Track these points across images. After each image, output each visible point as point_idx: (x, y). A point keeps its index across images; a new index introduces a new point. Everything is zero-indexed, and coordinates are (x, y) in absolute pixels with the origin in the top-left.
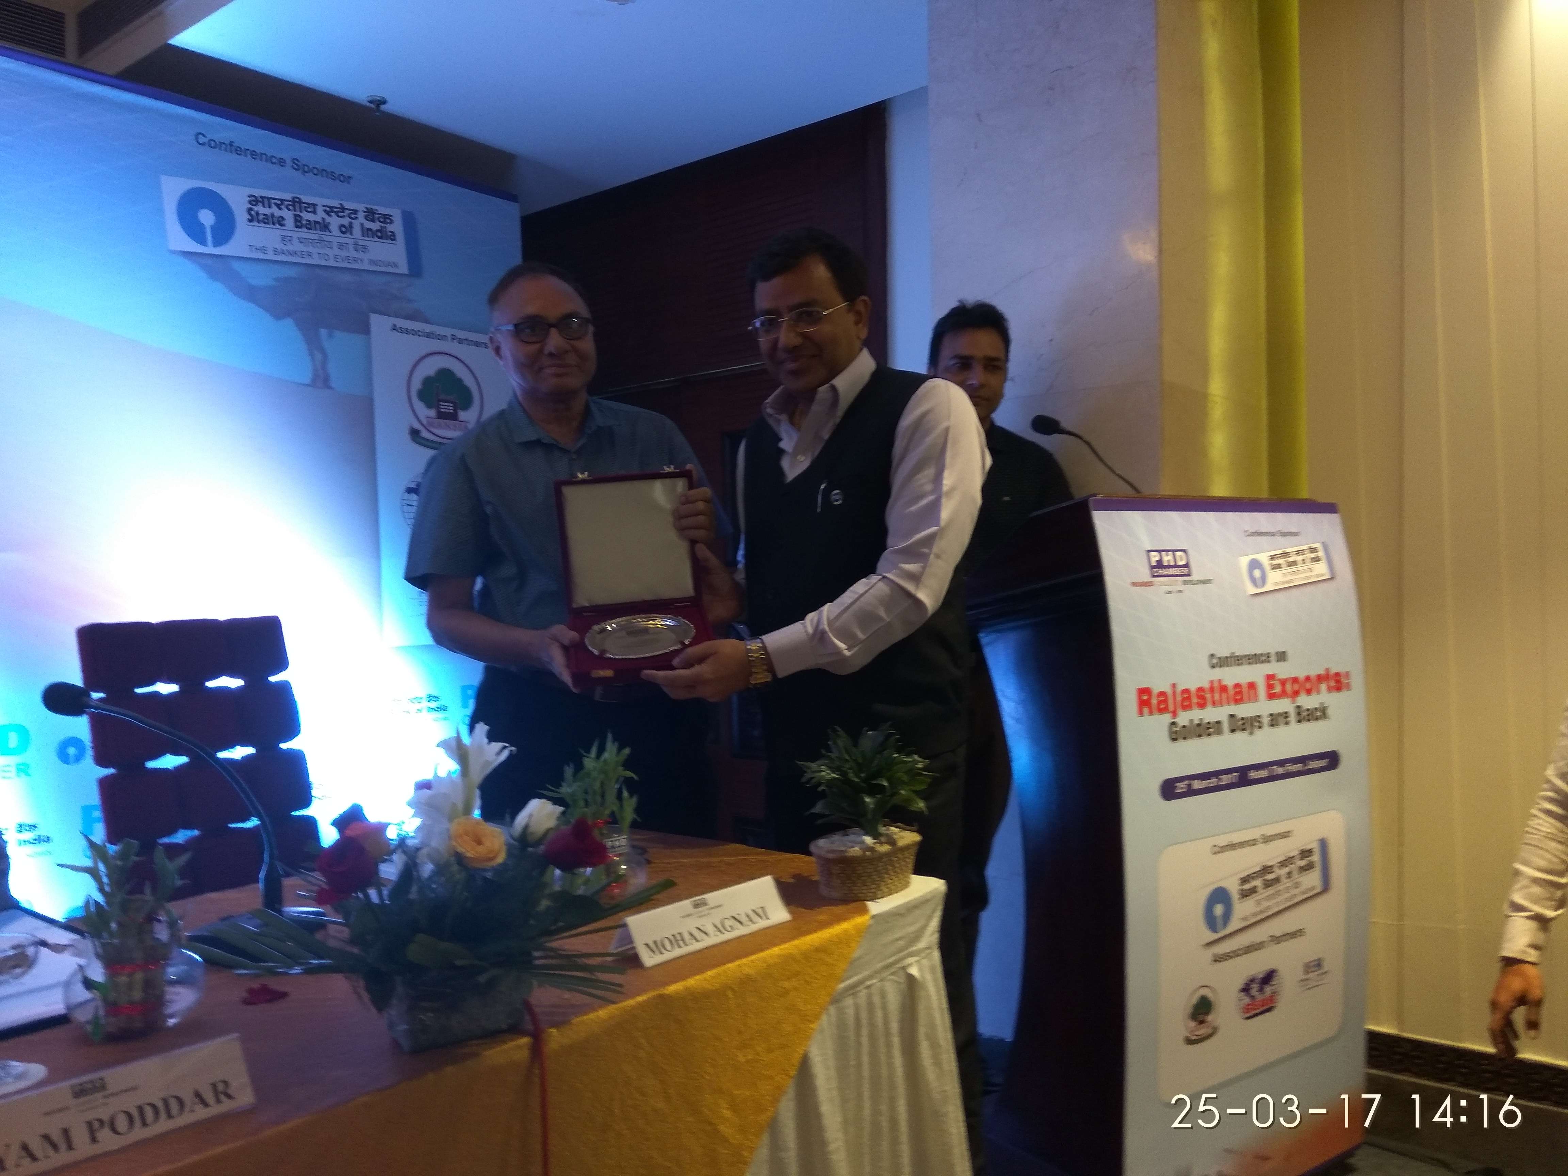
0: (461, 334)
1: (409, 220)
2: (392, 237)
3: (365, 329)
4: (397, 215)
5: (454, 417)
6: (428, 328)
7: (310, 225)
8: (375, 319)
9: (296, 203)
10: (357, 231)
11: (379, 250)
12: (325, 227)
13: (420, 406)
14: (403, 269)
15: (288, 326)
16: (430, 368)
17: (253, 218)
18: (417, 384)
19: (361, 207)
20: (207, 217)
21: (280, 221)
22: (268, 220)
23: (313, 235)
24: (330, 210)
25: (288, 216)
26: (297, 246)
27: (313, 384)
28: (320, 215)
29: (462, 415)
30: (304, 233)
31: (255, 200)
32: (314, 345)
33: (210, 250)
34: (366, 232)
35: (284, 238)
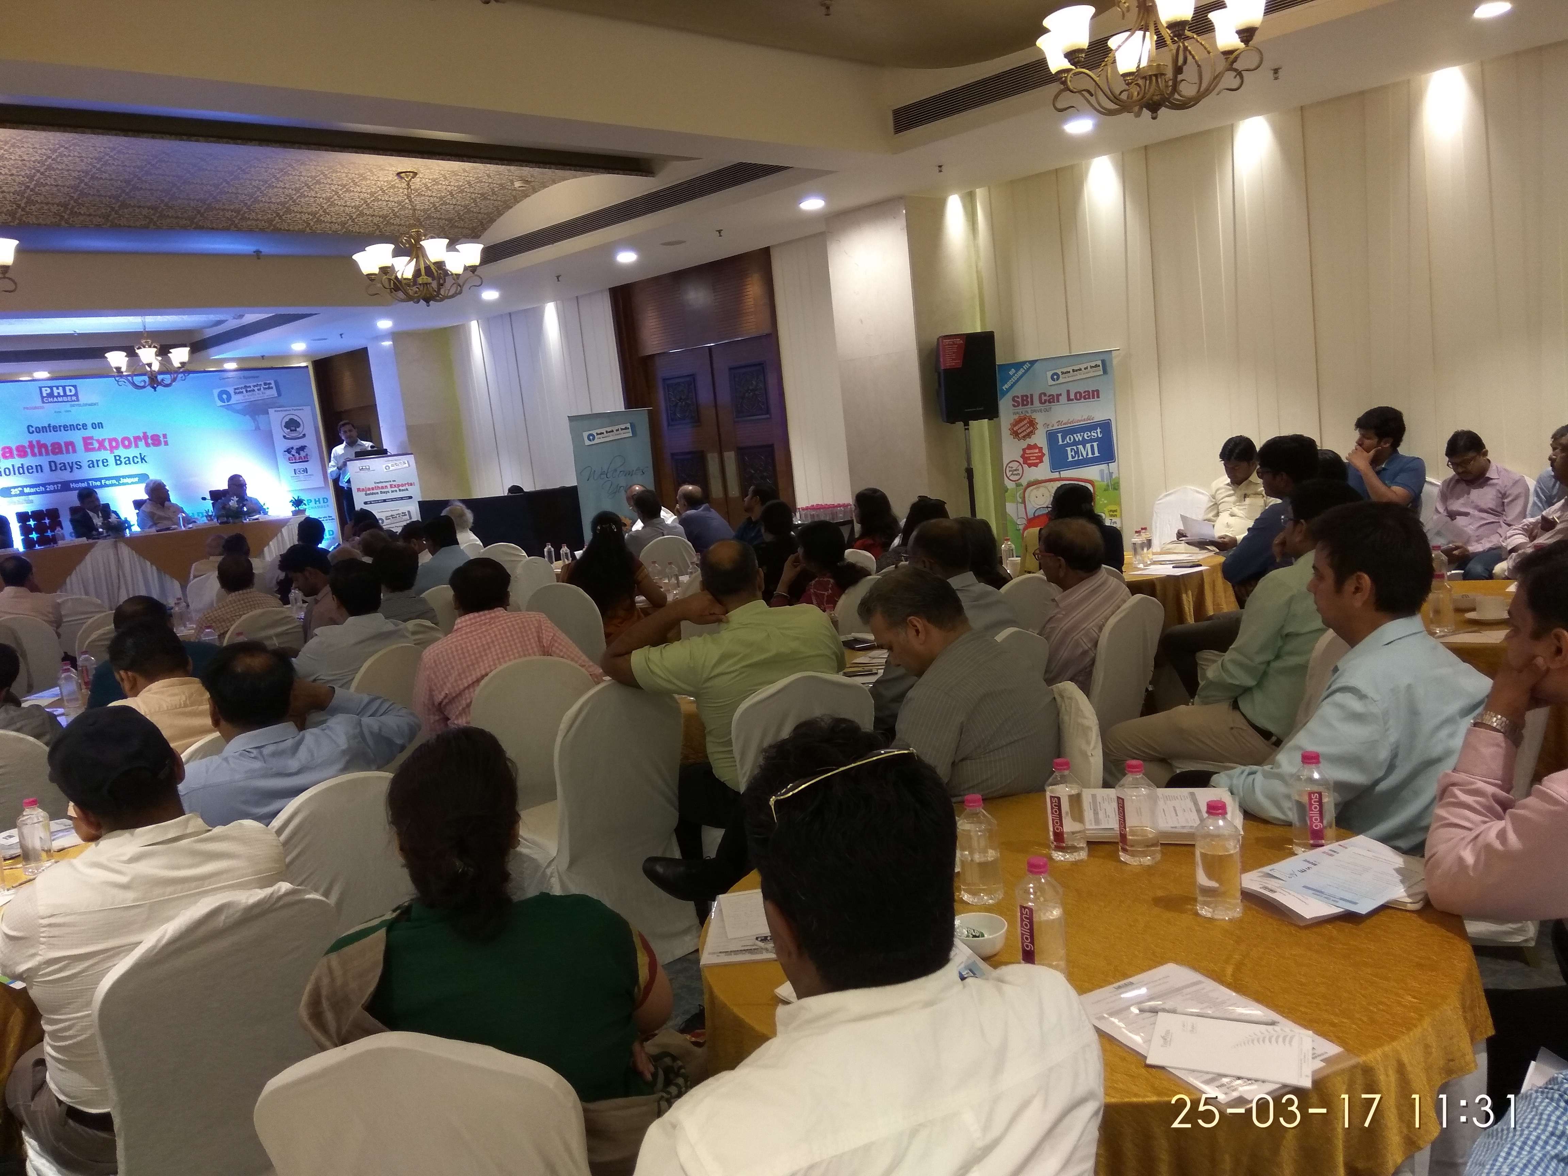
0: (295, 408)
1: (276, 383)
2: (272, 388)
3: (268, 413)
4: (272, 382)
5: (296, 430)
6: (285, 409)
7: (250, 391)
8: (270, 410)
9: (245, 386)
10: (262, 389)
11: (268, 392)
12: (254, 390)
13: (285, 430)
14: (276, 395)
15: (248, 417)
16: (287, 419)
17: (235, 393)
18: (284, 424)
19: (262, 383)
20: (225, 396)
21: (242, 392)
22: (240, 393)
23: (250, 393)
24: (254, 386)
25: (244, 390)
26: (247, 397)
27: (256, 430)
28: (252, 388)
29: (298, 429)
30: (249, 393)
31: (235, 389)
32: (254, 420)
33: (226, 404)
34: (265, 389)
35: (244, 396)
